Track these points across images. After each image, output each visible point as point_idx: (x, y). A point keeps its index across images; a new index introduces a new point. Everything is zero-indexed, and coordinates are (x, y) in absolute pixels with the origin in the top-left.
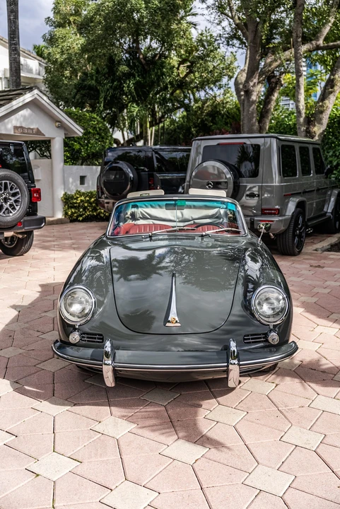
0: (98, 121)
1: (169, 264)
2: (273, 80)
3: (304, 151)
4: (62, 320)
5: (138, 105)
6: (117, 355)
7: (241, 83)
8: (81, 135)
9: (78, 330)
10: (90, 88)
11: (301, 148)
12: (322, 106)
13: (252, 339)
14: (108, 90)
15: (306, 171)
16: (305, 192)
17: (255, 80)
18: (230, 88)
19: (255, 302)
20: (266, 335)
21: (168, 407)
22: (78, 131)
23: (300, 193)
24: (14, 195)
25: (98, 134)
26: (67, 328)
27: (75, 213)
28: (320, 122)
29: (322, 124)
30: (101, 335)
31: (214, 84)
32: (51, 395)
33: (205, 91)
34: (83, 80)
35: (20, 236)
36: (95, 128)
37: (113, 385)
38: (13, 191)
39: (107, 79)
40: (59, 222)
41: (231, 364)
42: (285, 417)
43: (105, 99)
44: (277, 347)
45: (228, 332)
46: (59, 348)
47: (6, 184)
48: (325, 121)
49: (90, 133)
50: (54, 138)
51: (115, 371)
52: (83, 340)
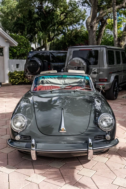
0: (24, 39)
1: (59, 104)
2: (103, 21)
3: (118, 53)
4: (12, 130)
5: (42, 32)
6: (37, 145)
7: (89, 23)
8: (17, 45)
9: (19, 134)
10: (21, 24)
11: (116, 52)
12: (125, 33)
13: (98, 138)
14: (29, 25)
15: (119, 62)
16: (118, 72)
17: (95, 22)
18: (83, 25)
19: (99, 121)
20: (105, 136)
21: (61, 169)
22: (16, 44)
23: (116, 72)
25: (24, 45)
26: (14, 133)
27: (14, 81)
29: (125, 41)
30: (30, 136)
31: (77, 23)
32: (7, 164)
33: (72, 26)
34: (17, 21)
36: (23, 43)
37: (36, 159)
39: (28, 20)
40: (7, 85)
41: (89, 149)
42: (114, 173)
43: (27, 29)
44: (109, 141)
45: (87, 135)
46: (11, 143)
49: (21, 44)
50: (5, 47)
51: (36, 153)
52: (22, 139)
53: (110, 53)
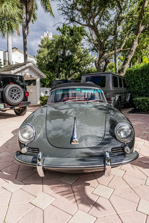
1: (74, 115)
2: (107, 61)
3: (120, 79)
4: (20, 142)
6: (45, 159)
7: (97, 62)
8: (46, 78)
9: (27, 146)
11: (119, 78)
12: (124, 67)
13: (116, 150)
15: (121, 86)
16: (121, 93)
19: (116, 131)
20: (123, 148)
21: (73, 185)
23: (119, 93)
24: (18, 93)
26: (22, 145)
27: (44, 103)
28: (123, 72)
30: (38, 149)
31: (88, 64)
32: (15, 178)
33: (85, 67)
35: (21, 109)
36: (50, 76)
38: (18, 92)
40: (38, 106)
41: (107, 165)
42: (135, 192)
47: (15, 89)
48: (125, 72)
50: (37, 79)
52: (29, 152)
53: (115, 78)
